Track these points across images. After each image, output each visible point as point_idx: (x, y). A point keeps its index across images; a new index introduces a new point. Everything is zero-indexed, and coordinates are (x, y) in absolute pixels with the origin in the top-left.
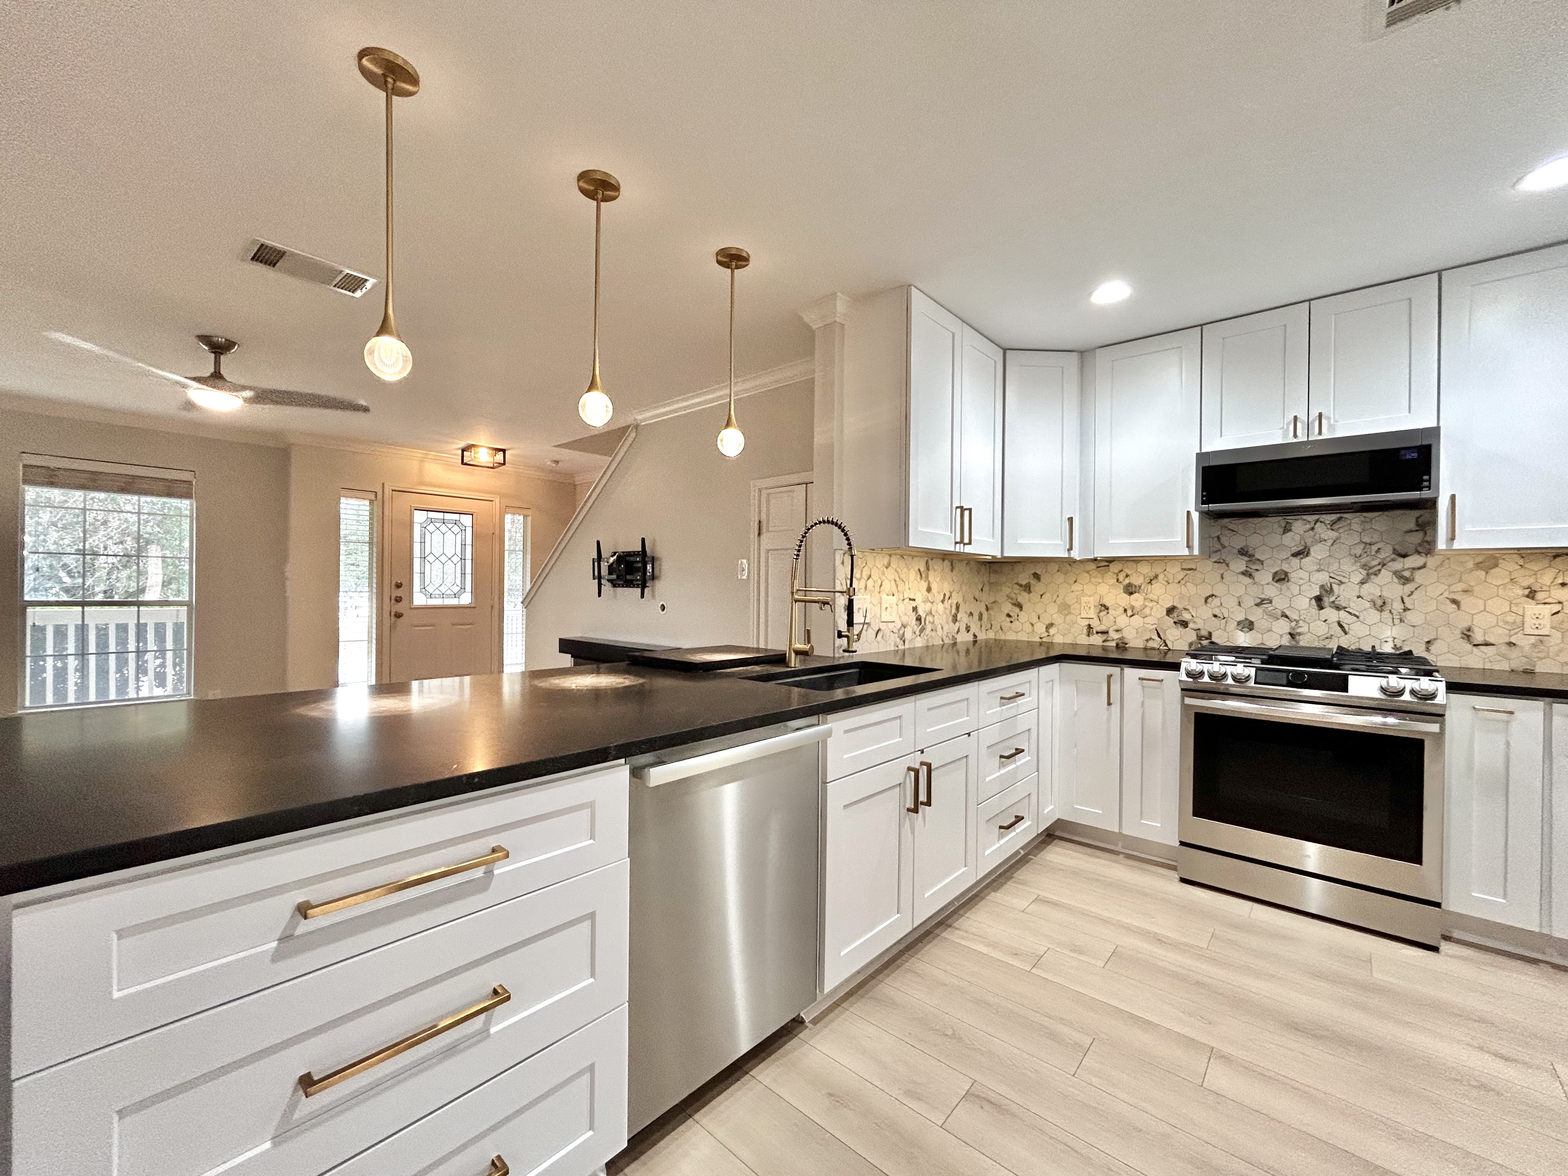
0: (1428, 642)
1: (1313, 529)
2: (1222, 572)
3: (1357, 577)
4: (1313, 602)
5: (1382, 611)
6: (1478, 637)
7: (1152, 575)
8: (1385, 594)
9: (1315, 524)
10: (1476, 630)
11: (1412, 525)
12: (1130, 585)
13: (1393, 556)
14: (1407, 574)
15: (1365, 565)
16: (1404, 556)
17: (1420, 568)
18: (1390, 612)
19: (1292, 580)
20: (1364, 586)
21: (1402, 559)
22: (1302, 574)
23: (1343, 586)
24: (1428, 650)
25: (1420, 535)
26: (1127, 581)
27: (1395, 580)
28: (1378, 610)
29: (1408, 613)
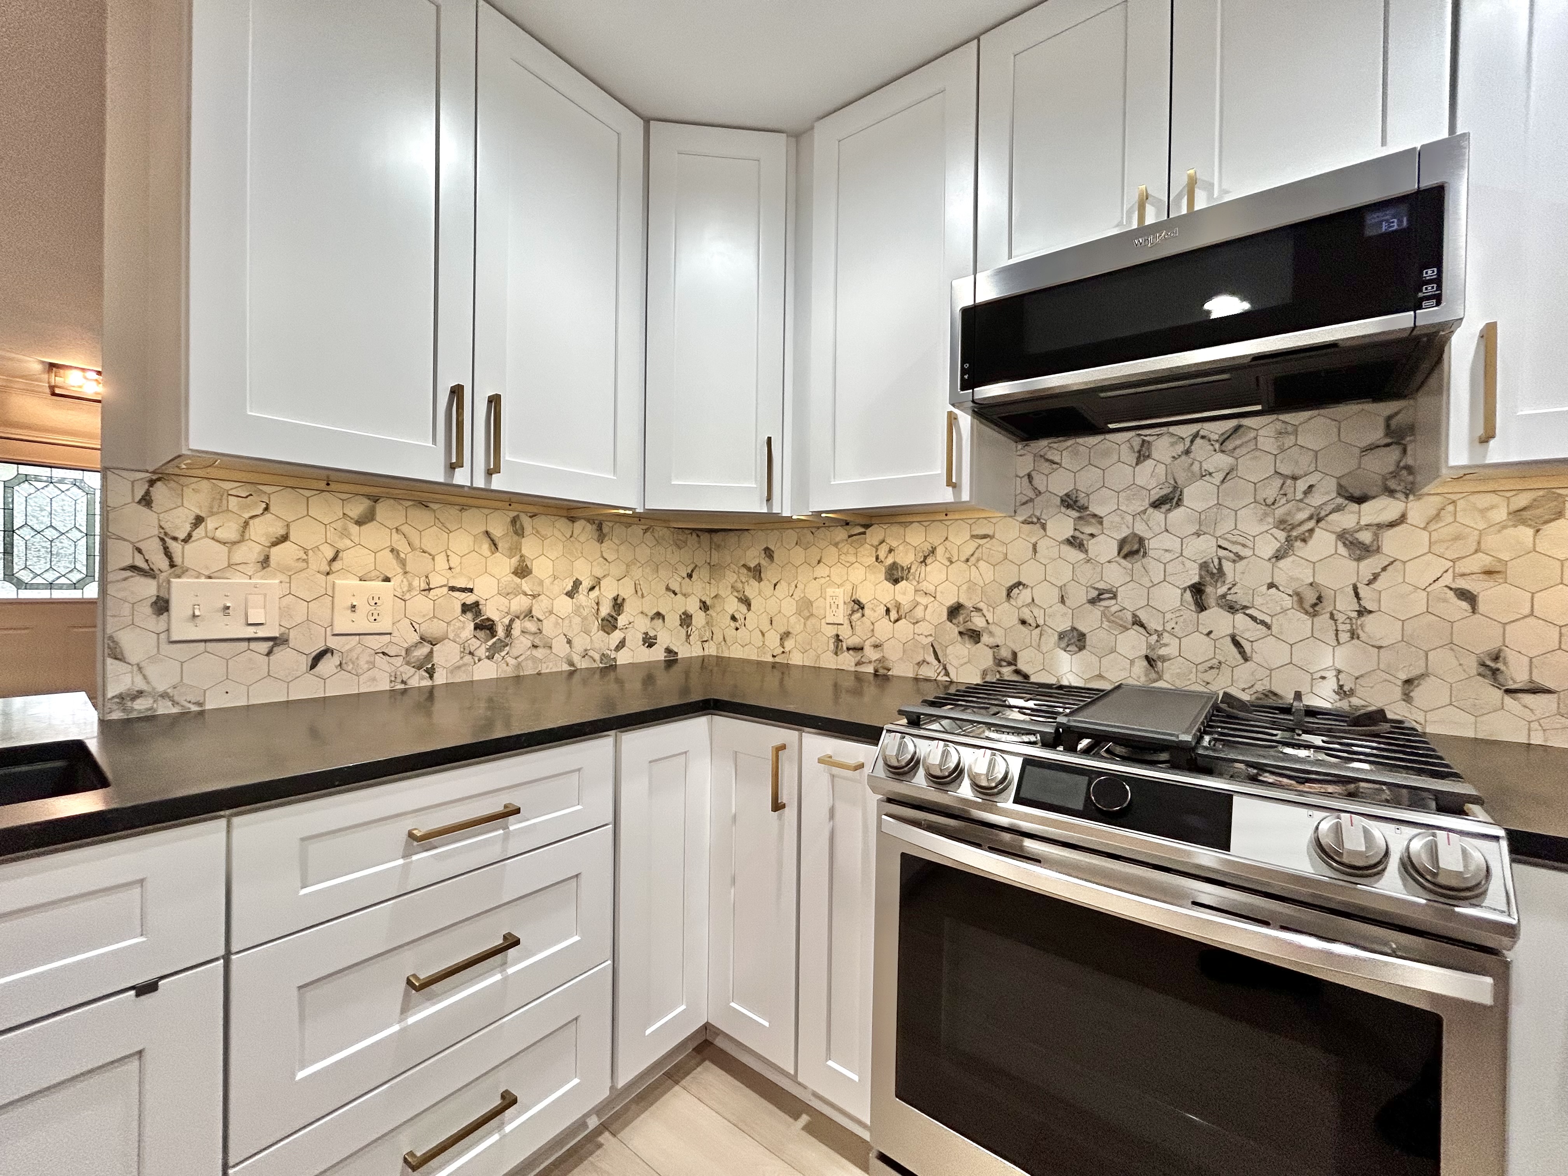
0: (1408, 682)
1: (1187, 452)
2: (1033, 540)
3: (1268, 547)
4: (1188, 595)
5: (1314, 615)
6: (1517, 674)
7: (927, 547)
8: (1319, 580)
9: (1192, 442)
10: (1510, 655)
11: (1377, 435)
12: (894, 566)
13: (1340, 500)
14: (1366, 537)
15: (1282, 522)
16: (1360, 500)
17: (1392, 525)
18: (1332, 616)
19: (1151, 553)
20: (1282, 563)
21: (1355, 507)
22: (1170, 542)
23: (1241, 565)
24: (1407, 697)
25: (1392, 456)
26: (890, 561)
27: (1342, 550)
28: (1307, 613)
29: (1368, 619)
